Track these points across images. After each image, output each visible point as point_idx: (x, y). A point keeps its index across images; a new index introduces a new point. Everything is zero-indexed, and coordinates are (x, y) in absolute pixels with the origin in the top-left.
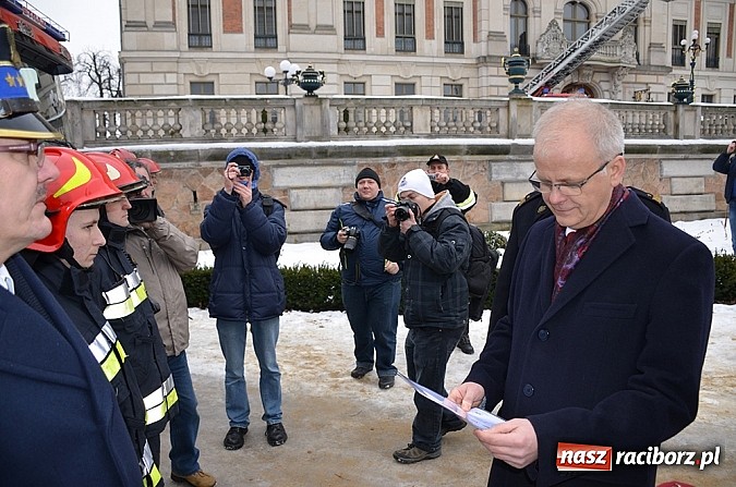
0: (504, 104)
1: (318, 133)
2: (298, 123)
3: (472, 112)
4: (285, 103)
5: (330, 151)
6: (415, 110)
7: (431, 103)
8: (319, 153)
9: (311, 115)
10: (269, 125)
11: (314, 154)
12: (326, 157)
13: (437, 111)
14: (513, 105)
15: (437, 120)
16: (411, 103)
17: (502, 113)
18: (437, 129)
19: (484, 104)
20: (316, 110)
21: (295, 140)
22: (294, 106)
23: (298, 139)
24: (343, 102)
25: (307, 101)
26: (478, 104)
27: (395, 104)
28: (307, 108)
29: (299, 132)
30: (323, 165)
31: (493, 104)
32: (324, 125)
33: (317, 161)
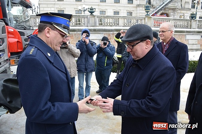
0: (144, 18)
1: (93, 25)
2: (88, 22)
3: (135, 20)
4: (85, 17)
5: (97, 30)
6: (119, 19)
7: (124, 17)
8: (94, 30)
9: (92, 20)
10: (80, 23)
11: (92, 31)
12: (96, 31)
13: (125, 20)
14: (146, 18)
15: (125, 22)
16: (118, 17)
17: (143, 20)
18: (125, 25)
19: (138, 18)
20: (93, 19)
21: (87, 27)
22: (87, 17)
23: (88, 26)
24: (100, 17)
25: (91, 16)
26: (137, 18)
27: (114, 17)
28: (91, 18)
29: (88, 24)
30: (95, 33)
31: (141, 18)
32: (95, 23)
33: (93, 32)
